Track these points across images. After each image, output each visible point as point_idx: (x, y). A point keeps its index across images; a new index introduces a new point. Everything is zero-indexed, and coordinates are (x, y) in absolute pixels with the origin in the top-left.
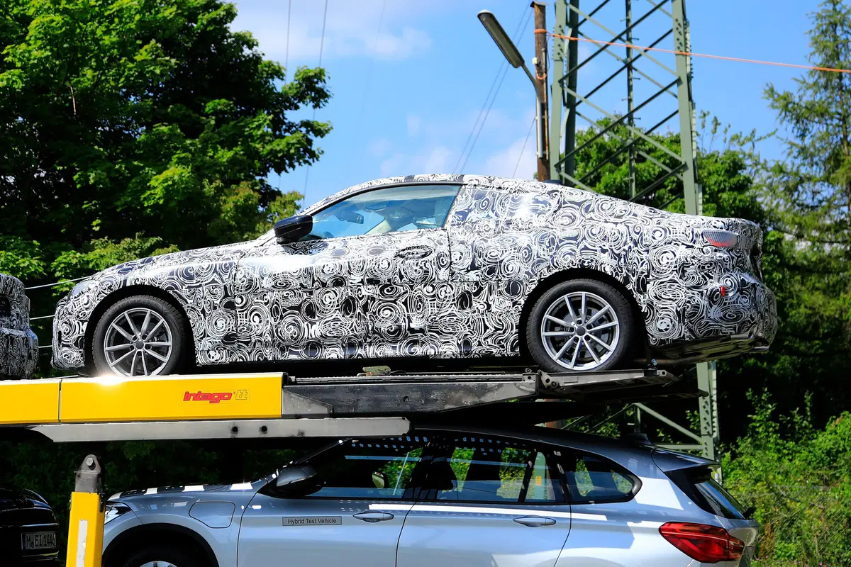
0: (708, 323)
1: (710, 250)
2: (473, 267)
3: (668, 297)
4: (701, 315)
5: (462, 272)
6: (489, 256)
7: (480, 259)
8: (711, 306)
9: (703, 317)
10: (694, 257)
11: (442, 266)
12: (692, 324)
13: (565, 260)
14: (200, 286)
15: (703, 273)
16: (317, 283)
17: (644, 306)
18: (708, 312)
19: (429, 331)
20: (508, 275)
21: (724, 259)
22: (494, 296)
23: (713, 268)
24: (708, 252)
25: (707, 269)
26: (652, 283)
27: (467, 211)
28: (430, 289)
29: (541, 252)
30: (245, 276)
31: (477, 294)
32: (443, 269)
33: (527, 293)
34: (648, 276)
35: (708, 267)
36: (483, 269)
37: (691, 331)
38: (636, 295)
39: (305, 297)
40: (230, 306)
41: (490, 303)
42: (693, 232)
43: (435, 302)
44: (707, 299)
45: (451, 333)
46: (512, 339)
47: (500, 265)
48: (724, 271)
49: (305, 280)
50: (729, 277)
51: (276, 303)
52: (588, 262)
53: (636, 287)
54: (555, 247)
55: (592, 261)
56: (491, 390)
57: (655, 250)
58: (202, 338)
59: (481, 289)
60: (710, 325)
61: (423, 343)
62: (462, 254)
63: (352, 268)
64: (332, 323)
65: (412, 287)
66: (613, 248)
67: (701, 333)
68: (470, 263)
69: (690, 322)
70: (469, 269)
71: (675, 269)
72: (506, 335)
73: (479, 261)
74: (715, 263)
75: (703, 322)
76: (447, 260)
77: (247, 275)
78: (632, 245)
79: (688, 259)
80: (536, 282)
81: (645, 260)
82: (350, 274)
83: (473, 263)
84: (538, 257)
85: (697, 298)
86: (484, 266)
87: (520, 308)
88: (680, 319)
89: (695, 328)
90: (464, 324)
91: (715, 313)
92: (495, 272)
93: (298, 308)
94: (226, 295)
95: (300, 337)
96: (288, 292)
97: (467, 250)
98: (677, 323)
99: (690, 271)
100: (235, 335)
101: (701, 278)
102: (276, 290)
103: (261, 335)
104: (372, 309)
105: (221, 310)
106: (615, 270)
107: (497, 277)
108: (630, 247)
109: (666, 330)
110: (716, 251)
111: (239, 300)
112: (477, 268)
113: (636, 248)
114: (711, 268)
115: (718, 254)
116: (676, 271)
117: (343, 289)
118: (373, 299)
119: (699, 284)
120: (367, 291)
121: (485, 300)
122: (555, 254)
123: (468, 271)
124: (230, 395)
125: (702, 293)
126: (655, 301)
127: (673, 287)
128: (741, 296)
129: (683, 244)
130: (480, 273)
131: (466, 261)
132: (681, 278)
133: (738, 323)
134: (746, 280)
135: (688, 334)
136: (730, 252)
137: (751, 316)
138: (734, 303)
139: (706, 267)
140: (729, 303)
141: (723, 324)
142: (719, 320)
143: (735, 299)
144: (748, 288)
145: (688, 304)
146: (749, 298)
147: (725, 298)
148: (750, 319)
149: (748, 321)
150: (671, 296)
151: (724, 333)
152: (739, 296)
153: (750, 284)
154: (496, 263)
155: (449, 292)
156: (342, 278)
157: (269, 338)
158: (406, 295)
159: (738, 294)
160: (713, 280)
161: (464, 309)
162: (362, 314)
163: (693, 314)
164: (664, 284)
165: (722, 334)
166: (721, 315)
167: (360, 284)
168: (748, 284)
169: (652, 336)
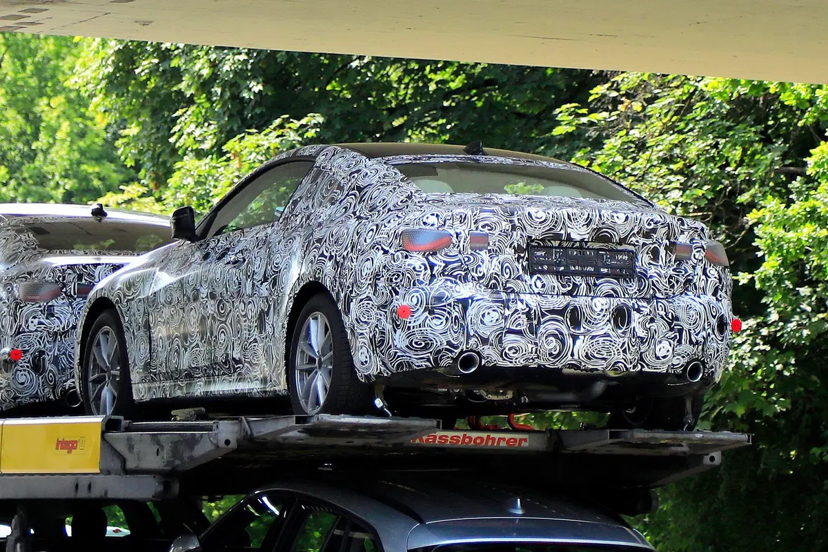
0: (396, 353)
1: (400, 256)
2: (266, 279)
3: (365, 320)
4: (388, 344)
5: (259, 284)
6: (274, 264)
7: (269, 268)
8: (395, 332)
9: (391, 346)
10: (385, 267)
11: (249, 278)
12: (383, 354)
13: (308, 272)
15: (390, 288)
16: (185, 297)
17: (349, 332)
18: (394, 340)
19: (245, 362)
20: (282, 288)
21: (414, 268)
22: (276, 317)
23: (401, 281)
24: (398, 259)
25: (395, 282)
26: (354, 300)
27: (299, 200)
28: (243, 306)
31: (268, 313)
32: (249, 282)
33: (288, 314)
34: (351, 292)
35: (396, 279)
36: (270, 280)
37: (384, 364)
38: (344, 317)
39: (182, 316)
40: (147, 325)
41: (274, 325)
42: (395, 232)
43: (246, 324)
44: (391, 322)
45: (256, 364)
46: (283, 373)
47: (278, 277)
48: (414, 284)
49: (180, 293)
50: (417, 291)
51: (168, 323)
52: (319, 273)
53: (343, 307)
54: (308, 251)
55: (321, 271)
56: (197, 442)
57: (363, 257)
58: (133, 368)
59: (270, 307)
60: (399, 357)
61: (244, 377)
62: (260, 262)
63: (202, 278)
64: (195, 350)
65: (233, 303)
66: (337, 254)
67: (393, 367)
68: (263, 273)
69: (381, 351)
70: (263, 280)
71: (370, 282)
72: (281, 367)
73: (269, 271)
74: (403, 274)
75: (392, 351)
76: (252, 269)
78: (350, 249)
79: (381, 270)
80: (293, 298)
81: (353, 270)
82: (201, 285)
83: (265, 273)
85: (383, 319)
86: (271, 276)
87: (285, 333)
88: (373, 347)
89: (386, 361)
90: (263, 352)
91: (400, 340)
92: (275, 285)
93: (179, 329)
94: (145, 312)
95: (180, 368)
96: (173, 308)
97: (265, 255)
98: (372, 354)
99: (381, 284)
100: (149, 364)
101: (389, 294)
102: (167, 305)
103: (162, 365)
104: (215, 332)
105: (142, 332)
106: (332, 284)
107: (277, 292)
108: (347, 254)
109: (366, 362)
110: (407, 257)
111: (151, 318)
113: (351, 254)
114: (399, 280)
115: (409, 261)
116: (371, 284)
117: (198, 305)
118: (215, 319)
119: (386, 302)
120: (212, 308)
121: (272, 322)
123: (262, 284)
124: (78, 443)
125: (386, 313)
126: (356, 325)
127: (368, 306)
128: (430, 317)
130: (268, 286)
131: (262, 270)
132: (374, 294)
133: (431, 353)
134: (447, 294)
135: (383, 368)
136: (430, 257)
137: (449, 343)
138: (420, 327)
139: (394, 280)
140: (414, 327)
141: (411, 354)
142: (406, 349)
143: (420, 321)
144: (445, 306)
145: (376, 329)
146: (447, 319)
147: (408, 320)
148: (448, 347)
149: (446, 349)
150: (367, 318)
151: (418, 366)
152: (427, 317)
153: (452, 300)
154: (277, 272)
155: (253, 311)
156: (197, 290)
157: (165, 369)
158: (231, 314)
159: (427, 313)
160: (398, 297)
161: (262, 333)
162: (210, 338)
163: (382, 342)
164: (363, 302)
165: (417, 368)
166: (407, 342)
167: (207, 299)
168: (448, 298)
169: (358, 370)
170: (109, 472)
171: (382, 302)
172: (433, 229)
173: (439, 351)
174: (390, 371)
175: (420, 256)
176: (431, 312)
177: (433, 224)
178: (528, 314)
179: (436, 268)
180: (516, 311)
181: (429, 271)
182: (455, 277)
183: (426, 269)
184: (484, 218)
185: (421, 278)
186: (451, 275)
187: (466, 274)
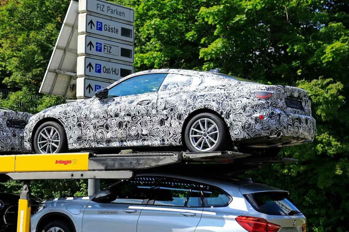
0: (255, 131)
1: (257, 100)
2: (165, 108)
3: (238, 120)
4: (252, 128)
5: (161, 110)
6: (171, 104)
7: (168, 105)
8: (256, 124)
9: (253, 129)
10: (249, 103)
11: (154, 108)
12: (249, 131)
13: (199, 105)
14: (69, 117)
15: (253, 110)
16: (109, 116)
17: (229, 124)
18: (255, 126)
19: (149, 135)
20: (178, 111)
21: (263, 103)
22: (173, 121)
23: (258, 108)
24: (256, 101)
25: (255, 108)
26: (232, 114)
27: (167, 85)
28: (149, 118)
29: (190, 102)
30: (84, 113)
31: (166, 120)
32: (154, 109)
33: (184, 119)
34: (230, 111)
35: (255, 107)
36: (169, 109)
37: (248, 134)
38: (225, 120)
39: (105, 122)
40: (79, 125)
41: (171, 123)
42: (250, 92)
43: (151, 123)
44: (254, 121)
45: (157, 136)
46: (179, 138)
47: (175, 108)
48: (263, 109)
49: (105, 114)
50: (265, 111)
51: (95, 124)
52: (207, 106)
53: (225, 116)
54: (195, 99)
55: (209, 105)
56: (161, 160)
57: (234, 100)
58: (70, 138)
59: (168, 118)
60: (256, 132)
61: (148, 140)
62: (161, 103)
63: (121, 109)
64: (115, 132)
65: (143, 117)
66: (217, 99)
67: (253, 135)
68: (164, 107)
69: (248, 131)
70: (164, 109)
71: (241, 108)
72: (177, 136)
73: (167, 106)
74: (259, 105)
75: (253, 131)
76: (155, 106)
77: (85, 113)
78: (225, 98)
79: (247, 104)
80: (188, 114)
81: (230, 104)
82: (120, 112)
83: (165, 107)
84: (189, 104)
85: (250, 120)
86: (169, 108)
87: (182, 125)
89: (250, 133)
90: (162, 132)
91: (258, 127)
92: (173, 110)
93: (103, 126)
94: (78, 121)
95: (103, 138)
96: (99, 120)
97: (163, 101)
98: (242, 131)
99: (247, 109)
100: (81, 137)
101: (252, 112)
102: (95, 119)
103: (90, 137)
104: (129, 126)
105: (76, 127)
106: (217, 109)
107: (174, 112)
108: (224, 99)
109: (238, 134)
110: (259, 100)
111: (82, 123)
112: (167, 109)
113: (227, 99)
114: (257, 107)
115: (260, 101)
116: (242, 109)
117: (118, 118)
118: (129, 122)
119: (251, 114)
120: (127, 119)
121: (169, 122)
122: (195, 102)
123: (163, 110)
124: (71, 161)
125: (252, 118)
126: (233, 122)
127: (240, 116)
128: (270, 119)
129: (245, 97)
130: (167, 111)
131: (163, 106)
132: (244, 112)
133: (270, 131)
134: (274, 112)
135: (247, 136)
136: (267, 100)
137: (276, 128)
138: (267, 122)
139: (254, 107)
140: (264, 123)
141: (262, 131)
142: (260, 130)
143: (267, 120)
144: (275, 116)
145: (246, 123)
146: (275, 120)
147: (262, 120)
148: (276, 129)
149: (275, 130)
150: (240, 119)
151: (263, 135)
152: (269, 119)
153: (276, 114)
154: (174, 106)
155: (156, 119)
156: (118, 113)
157: (93, 138)
158: (141, 120)
159: (269, 118)
160: (257, 113)
161: (162, 126)
162: (125, 128)
163: (249, 127)
164: (237, 115)
165: (262, 136)
166: (261, 127)
167: (124, 116)
168: (275, 114)
169: (232, 137)
170: (94, 170)
171: (249, 114)
172: (266, 91)
173: (273, 130)
174: (250, 137)
175: (264, 100)
176: (271, 118)
177: (265, 90)
178: (292, 119)
179: (269, 104)
180: (290, 118)
181: (267, 104)
182: (274, 107)
183: (266, 104)
184: (279, 89)
185: (265, 107)
186: (273, 106)
187: (276, 106)
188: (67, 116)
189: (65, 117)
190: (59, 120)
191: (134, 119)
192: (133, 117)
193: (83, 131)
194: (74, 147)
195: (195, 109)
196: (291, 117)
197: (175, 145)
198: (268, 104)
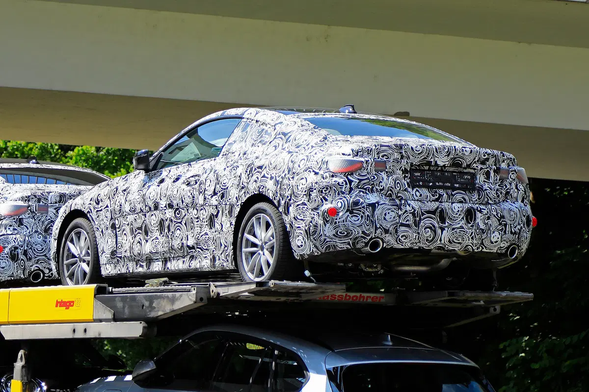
0: (325, 239)
1: (328, 176)
2: (215, 193)
3: (301, 218)
4: (320, 233)
5: (210, 197)
6: (222, 183)
7: (218, 186)
8: (325, 225)
9: (322, 235)
10: (316, 183)
11: (201, 193)
12: (315, 240)
13: (253, 188)
14: (101, 210)
15: (321, 197)
16: (147, 207)
17: (288, 226)
18: (324, 231)
19: (197, 248)
20: (230, 199)
21: (338, 183)
22: (224, 218)
23: (329, 192)
24: (327, 177)
25: (325, 191)
26: (292, 205)
27: (233, 143)
28: (196, 212)
29: (245, 180)
30: (119, 202)
31: (217, 216)
32: (201, 195)
33: (236, 216)
34: (290, 200)
36: (219, 194)
37: (316, 246)
38: (284, 216)
39: (144, 219)
40: (113, 227)
41: (223, 223)
42: (322, 160)
43: (198, 223)
44: (322, 219)
45: (207, 249)
46: (231, 254)
47: (227, 191)
48: (339, 194)
49: (142, 205)
50: (341, 199)
51: (132, 224)
52: (262, 189)
53: (284, 210)
54: (251, 175)
55: (264, 187)
56: (177, 299)
57: (298, 177)
58: (102, 254)
59: (218, 212)
60: (327, 242)
61: (196, 258)
63: (162, 195)
64: (155, 241)
65: (188, 210)
66: (277, 175)
67: (323, 248)
68: (213, 190)
69: (314, 239)
70: (213, 194)
71: (305, 193)
72: (229, 250)
73: (218, 188)
74: (331, 188)
75: (323, 238)
76: (203, 187)
78: (286, 172)
79: (313, 185)
80: (239, 205)
81: (291, 185)
82: (161, 199)
83: (215, 189)
85: (316, 217)
86: (220, 192)
87: (233, 228)
88: (307, 236)
89: (318, 245)
90: (212, 241)
91: (329, 231)
92: (224, 197)
93: (141, 228)
94: (112, 218)
95: (141, 253)
96: (136, 215)
97: (213, 178)
98: (307, 240)
99: (314, 194)
100: (116, 251)
101: (320, 201)
102: (131, 213)
103: (126, 251)
104: (172, 229)
105: (110, 231)
106: (274, 195)
107: (225, 201)
108: (285, 175)
109: (302, 246)
110: (333, 176)
111: (117, 222)
113: (288, 175)
114: (327, 192)
115: (334, 179)
116: (306, 195)
117: (158, 212)
118: (172, 221)
119: (318, 206)
120: (170, 213)
121: (220, 221)
122: (250, 181)
123: (212, 197)
125: (318, 213)
126: (294, 221)
127: (304, 209)
130: (217, 198)
131: (212, 188)
132: (308, 201)
133: (351, 239)
134: (361, 200)
135: (315, 249)
136: (349, 177)
137: (363, 232)
138: (343, 222)
139: (323, 191)
140: (339, 222)
141: (337, 240)
142: (333, 237)
143: (344, 218)
144: (360, 208)
145: (311, 224)
146: (362, 217)
147: (335, 218)
148: (362, 235)
149: (361, 237)
150: (303, 216)
152: (348, 216)
153: (365, 204)
154: (225, 189)
155: (204, 215)
156: (157, 202)
157: (129, 254)
158: (186, 217)
159: (348, 213)
160: (327, 202)
161: (211, 229)
162: (168, 234)
163: (315, 232)
164: (299, 206)
165: (340, 249)
166: (334, 232)
167: (165, 208)
168: (362, 203)
169: (295, 251)
170: (101, 321)
171: (315, 206)
172: (350, 158)
173: (357, 238)
174: (321, 252)
175: (342, 176)
176: (351, 212)
177: (350, 155)
179: (353, 183)
180: (406, 211)
181: (348, 185)
182: (366, 189)
183: (346, 184)
184: (383, 151)
185: (343, 190)
186: (363, 188)
187: (373, 187)
188: (100, 206)
189: (96, 209)
190: (88, 216)
191: (178, 214)
192: (177, 209)
193: (118, 238)
194: (108, 272)
195: (248, 196)
196: (408, 208)
197: (228, 268)
198: (350, 185)
